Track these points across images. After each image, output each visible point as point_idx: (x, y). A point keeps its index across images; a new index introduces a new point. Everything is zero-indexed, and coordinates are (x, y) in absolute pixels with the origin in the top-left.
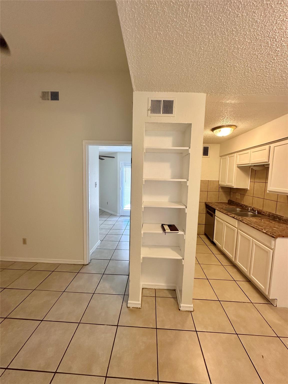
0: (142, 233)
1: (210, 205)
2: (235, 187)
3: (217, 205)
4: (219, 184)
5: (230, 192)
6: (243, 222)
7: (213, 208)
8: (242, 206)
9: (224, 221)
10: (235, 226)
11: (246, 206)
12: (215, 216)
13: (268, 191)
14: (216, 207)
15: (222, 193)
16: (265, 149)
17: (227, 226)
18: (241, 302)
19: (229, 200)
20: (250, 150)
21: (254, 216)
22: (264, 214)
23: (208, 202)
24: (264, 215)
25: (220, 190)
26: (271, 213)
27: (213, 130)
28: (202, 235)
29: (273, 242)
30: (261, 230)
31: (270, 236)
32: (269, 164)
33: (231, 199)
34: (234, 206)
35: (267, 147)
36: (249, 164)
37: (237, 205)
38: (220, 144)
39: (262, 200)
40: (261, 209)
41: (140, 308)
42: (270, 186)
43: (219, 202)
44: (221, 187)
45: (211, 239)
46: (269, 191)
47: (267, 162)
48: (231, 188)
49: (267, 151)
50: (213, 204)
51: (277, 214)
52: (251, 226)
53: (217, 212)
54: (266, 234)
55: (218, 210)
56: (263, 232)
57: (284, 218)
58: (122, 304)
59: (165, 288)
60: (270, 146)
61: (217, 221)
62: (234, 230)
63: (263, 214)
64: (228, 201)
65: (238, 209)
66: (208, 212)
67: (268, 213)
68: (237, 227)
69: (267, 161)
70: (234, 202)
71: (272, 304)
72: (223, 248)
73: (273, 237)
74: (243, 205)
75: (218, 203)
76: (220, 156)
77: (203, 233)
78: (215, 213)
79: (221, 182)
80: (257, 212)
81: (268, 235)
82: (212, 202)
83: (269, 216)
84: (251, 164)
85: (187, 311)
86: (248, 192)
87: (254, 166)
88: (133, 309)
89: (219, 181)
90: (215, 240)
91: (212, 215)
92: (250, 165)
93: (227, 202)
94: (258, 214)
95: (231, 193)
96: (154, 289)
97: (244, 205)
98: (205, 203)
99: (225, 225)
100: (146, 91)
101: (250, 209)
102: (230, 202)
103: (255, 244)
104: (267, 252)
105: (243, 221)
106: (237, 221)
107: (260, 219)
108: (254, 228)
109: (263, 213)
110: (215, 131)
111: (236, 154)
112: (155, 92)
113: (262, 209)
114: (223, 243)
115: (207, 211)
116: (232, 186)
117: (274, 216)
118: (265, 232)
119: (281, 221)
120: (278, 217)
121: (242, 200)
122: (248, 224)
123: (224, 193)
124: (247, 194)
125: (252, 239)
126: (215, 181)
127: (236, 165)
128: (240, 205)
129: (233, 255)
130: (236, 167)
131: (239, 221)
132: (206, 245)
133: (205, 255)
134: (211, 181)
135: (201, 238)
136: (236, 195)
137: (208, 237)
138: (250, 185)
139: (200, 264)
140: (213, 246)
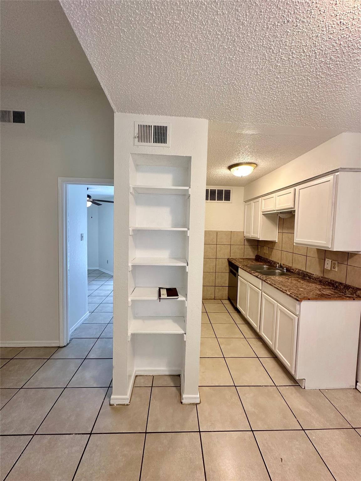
0: (129, 300)
1: (233, 262)
2: (260, 239)
3: (240, 262)
4: (244, 236)
5: (258, 246)
6: (267, 283)
7: (236, 266)
8: (270, 262)
9: (248, 281)
10: (258, 287)
11: (275, 263)
12: (238, 275)
13: (295, 243)
14: (239, 264)
15: (248, 247)
16: (290, 192)
17: (250, 288)
18: (263, 386)
19: (257, 255)
20: (275, 194)
21: (282, 274)
22: (294, 272)
23: (232, 258)
25: (246, 243)
26: (301, 270)
27: (230, 167)
28: (226, 300)
29: (298, 307)
30: (285, 292)
31: (294, 298)
32: (295, 210)
33: (259, 254)
34: (262, 262)
35: (292, 190)
36: (275, 211)
37: (265, 261)
38: (244, 187)
39: (290, 254)
40: (290, 265)
41: (127, 405)
42: (297, 236)
43: (246, 258)
44: (246, 240)
45: (235, 304)
47: (292, 208)
49: (292, 195)
50: (237, 260)
51: (308, 271)
52: (275, 287)
53: (240, 270)
54: (290, 296)
55: (241, 268)
56: (287, 294)
57: (314, 276)
58: (104, 400)
59: (167, 373)
60: (295, 189)
61: (241, 281)
62: (258, 293)
63: (292, 272)
65: (265, 266)
66: (231, 271)
67: (297, 270)
68: (261, 289)
70: (262, 257)
71: (300, 386)
73: (297, 300)
74: (271, 261)
75: (243, 259)
76: (244, 202)
77: (227, 298)
78: (238, 272)
79: (246, 234)
80: (286, 269)
81: (292, 297)
82: (236, 258)
83: (298, 274)
84: (277, 211)
85: (191, 404)
86: (276, 245)
87: (281, 213)
88: (118, 406)
89: (244, 232)
90: (238, 306)
91: (235, 275)
92: (276, 212)
93: (254, 257)
94: (286, 272)
96: (152, 375)
97: (273, 261)
98: (228, 259)
99: (248, 287)
100: (131, 113)
101: (278, 266)
102: (258, 258)
103: (280, 309)
104: (292, 319)
105: (267, 281)
106: (261, 281)
107: (287, 278)
108: (278, 289)
110: (232, 170)
111: (260, 198)
112: (143, 115)
113: (291, 266)
114: (247, 310)
115: (231, 269)
116: (258, 238)
117: (303, 274)
118: (289, 293)
119: (311, 279)
120: (308, 275)
121: (271, 255)
122: (272, 284)
123: (250, 246)
124: (275, 248)
125: (276, 302)
126: (239, 232)
127: (262, 212)
128: (268, 261)
129: (257, 325)
130: (262, 215)
131: (263, 281)
132: (229, 313)
133: (226, 325)
134: (235, 232)
135: (223, 304)
136: (264, 249)
137: (231, 303)
138: (278, 236)
139: (217, 338)
140: (237, 314)
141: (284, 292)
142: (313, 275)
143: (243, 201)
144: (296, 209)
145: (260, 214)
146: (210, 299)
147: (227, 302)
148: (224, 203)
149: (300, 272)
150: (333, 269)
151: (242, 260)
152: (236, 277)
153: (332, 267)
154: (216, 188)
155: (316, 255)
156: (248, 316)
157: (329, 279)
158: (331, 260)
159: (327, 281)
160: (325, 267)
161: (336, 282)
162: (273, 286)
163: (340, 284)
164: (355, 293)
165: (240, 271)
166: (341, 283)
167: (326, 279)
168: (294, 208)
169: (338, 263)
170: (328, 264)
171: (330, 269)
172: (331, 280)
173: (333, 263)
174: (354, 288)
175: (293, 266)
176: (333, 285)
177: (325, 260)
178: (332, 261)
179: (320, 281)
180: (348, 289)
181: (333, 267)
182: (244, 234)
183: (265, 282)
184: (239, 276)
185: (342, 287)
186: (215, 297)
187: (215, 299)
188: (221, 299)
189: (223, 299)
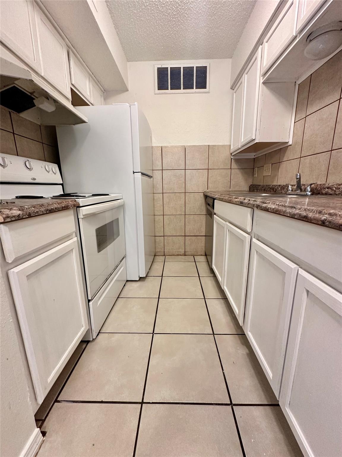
1: (209, 195)
4: (231, 151)
6: (266, 209)
7: (212, 198)
8: (274, 189)
9: (226, 220)
11: (284, 187)
14: (216, 196)
15: (237, 171)
17: (230, 233)
19: (251, 185)
22: (332, 192)
23: (210, 191)
25: (234, 165)
28: (202, 255)
33: (254, 182)
34: (259, 192)
37: (265, 190)
39: (323, 157)
40: (321, 181)
43: (232, 191)
44: (234, 159)
45: (210, 263)
53: (216, 203)
55: (217, 199)
63: (326, 194)
64: (250, 187)
66: (207, 212)
67: (341, 186)
68: (249, 230)
70: (260, 186)
72: (223, 286)
74: (276, 185)
75: (228, 191)
76: (231, 89)
77: (203, 253)
78: (214, 207)
79: (233, 147)
80: (311, 190)
82: (217, 191)
84: (301, 32)
86: (288, 151)
89: (230, 145)
90: (214, 267)
91: (211, 215)
92: (297, 40)
93: (247, 188)
95: (255, 168)
97: (280, 186)
98: (204, 193)
101: (290, 190)
105: (264, 205)
106: (250, 211)
111: (260, 48)
113: (324, 182)
114: (224, 276)
115: (207, 209)
116: (252, 140)
121: (276, 175)
122: (280, 209)
123: (242, 170)
124: (285, 159)
126: (223, 146)
127: (261, 80)
128: (271, 188)
131: (255, 209)
132: (199, 276)
133: (184, 302)
134: (215, 147)
135: (195, 262)
136: (264, 169)
137: (208, 262)
138: (295, 130)
139: (155, 334)
140: (212, 278)
143: (228, 86)
145: (259, 84)
146: (178, 255)
147: (201, 259)
148: (195, 93)
152: (211, 218)
154: (182, 64)
162: (285, 213)
182: (230, 148)
183: (261, 209)
184: (214, 215)
186: (185, 253)
187: (185, 255)
188: (195, 254)
189: (198, 254)
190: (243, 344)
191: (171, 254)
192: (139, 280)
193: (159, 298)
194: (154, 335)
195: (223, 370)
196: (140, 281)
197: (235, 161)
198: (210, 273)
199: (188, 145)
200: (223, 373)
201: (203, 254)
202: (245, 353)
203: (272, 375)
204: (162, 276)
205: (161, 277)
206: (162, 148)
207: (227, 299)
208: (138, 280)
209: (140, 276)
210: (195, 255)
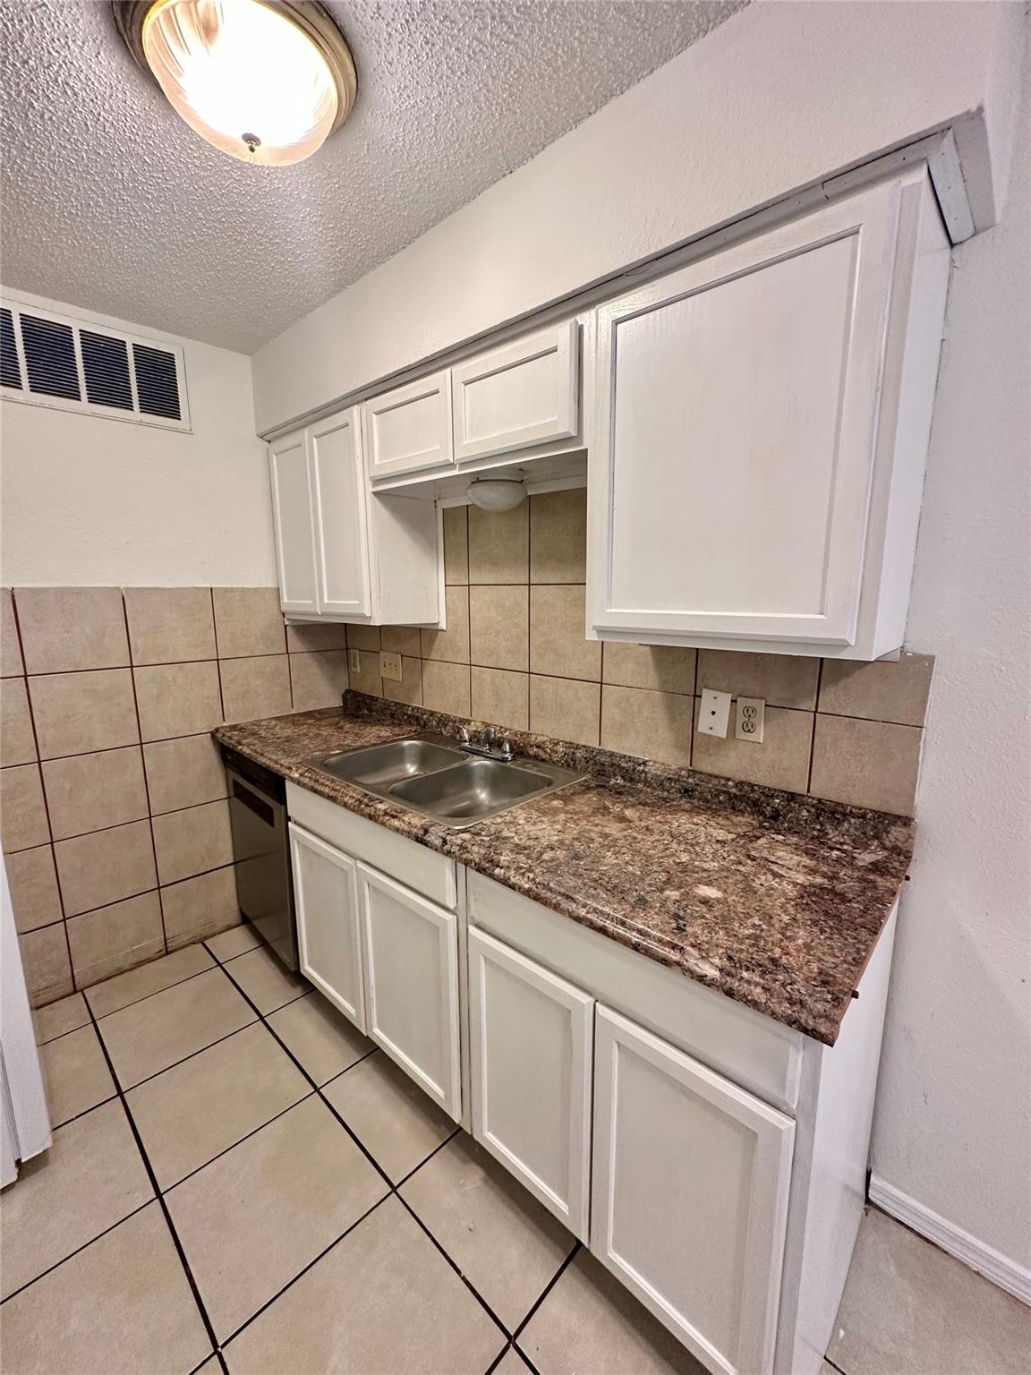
1: (246, 750)
2: (377, 622)
3: (284, 745)
4: (284, 608)
5: (347, 649)
6: (505, 882)
7: (266, 770)
8: (417, 719)
9: (352, 855)
11: (444, 720)
12: (288, 819)
13: (594, 628)
14: (286, 761)
15: (307, 657)
16: (549, 348)
17: (375, 890)
19: (348, 692)
20: (449, 369)
22: (550, 758)
23: (234, 728)
24: (543, 760)
25: (295, 643)
26: (578, 747)
28: (230, 928)
30: (674, 956)
31: (773, 1014)
32: (586, 451)
33: (356, 687)
34: (379, 722)
35: (561, 333)
36: (451, 466)
37: (392, 716)
38: (246, 361)
40: (521, 726)
43: (301, 715)
44: (294, 627)
45: (287, 959)
46: (601, 631)
48: (346, 624)
49: (563, 362)
50: (263, 733)
51: (609, 747)
53: (294, 793)
54: (730, 993)
55: (299, 783)
57: (651, 769)
60: (580, 330)
61: (305, 848)
62: (435, 929)
63: (536, 757)
64: (344, 697)
65: (406, 743)
66: (238, 793)
67: (560, 749)
68: (451, 905)
69: (574, 435)
70: (375, 699)
72: (368, 1025)
74: (424, 712)
75: (292, 719)
76: (262, 437)
77: (234, 917)
78: (282, 799)
79: (289, 598)
80: (511, 747)
82: (257, 723)
83: (570, 763)
84: (464, 464)
86: (440, 642)
89: (278, 589)
90: (308, 969)
91: (266, 814)
92: (456, 472)
93: (336, 702)
94: (514, 758)
95: (352, 652)
97: (432, 713)
98: (213, 734)
99: (361, 889)
101: (466, 736)
102: (358, 707)
103: (624, 1046)
105: (497, 871)
106: (448, 862)
108: (602, 930)
109: (535, 749)
111: (356, 409)
113: (525, 729)
114: (366, 992)
115: (236, 784)
116: (363, 616)
117: (595, 764)
118: (712, 973)
119: (640, 786)
120: (619, 766)
121: (417, 686)
122: (544, 893)
123: (316, 654)
124: (433, 656)
125: (587, 1000)
126: (255, 591)
127: (369, 484)
128: (409, 716)
129: (444, 1082)
130: (370, 497)
131: (461, 867)
132: (262, 1018)
133: (263, 1146)
134: (231, 595)
135: (220, 965)
136: (379, 661)
137: (263, 943)
138: (449, 602)
139: (223, 1346)
140: (304, 1003)
141: (665, 961)
142: (644, 763)
143: (250, 429)
144: (593, 441)
145: (364, 490)
146: (139, 964)
147: (236, 943)
148: (141, 423)
149: (577, 754)
150: (741, 735)
151: (288, 731)
152: (272, 825)
153: (739, 727)
154: (78, 319)
155: (652, 679)
156: (377, 1031)
157: (729, 779)
158: (729, 697)
159: (720, 792)
160: (702, 727)
161: (770, 793)
162: (556, 907)
163: (789, 801)
164: (876, 837)
165: (298, 800)
166: (792, 797)
167: (715, 782)
168: (577, 439)
169: (766, 705)
170: (715, 714)
171: (724, 737)
172: (739, 784)
173: (740, 710)
174: (863, 816)
175: (532, 731)
176: (756, 809)
177: (697, 696)
178: (734, 701)
179: (687, 792)
180: (839, 823)
181: (741, 723)
182: (279, 597)
183: (492, 876)
184: (290, 825)
185: (805, 813)
186: (166, 944)
187: (168, 953)
188: (205, 935)
189: (216, 930)
190: (464, 1161)
191: (104, 974)
192: (21, 1177)
193: (159, 1195)
194: (224, 1352)
195: (458, 1272)
196: (23, 1178)
197: (296, 633)
198: (288, 986)
199: (130, 586)
200: (464, 1279)
201: (234, 923)
202: (479, 1183)
203: (567, 1207)
204: (120, 1093)
205: (119, 1098)
206: (13, 596)
207: (378, 1048)
208: (14, 1178)
209: (23, 1161)
210: (206, 938)
